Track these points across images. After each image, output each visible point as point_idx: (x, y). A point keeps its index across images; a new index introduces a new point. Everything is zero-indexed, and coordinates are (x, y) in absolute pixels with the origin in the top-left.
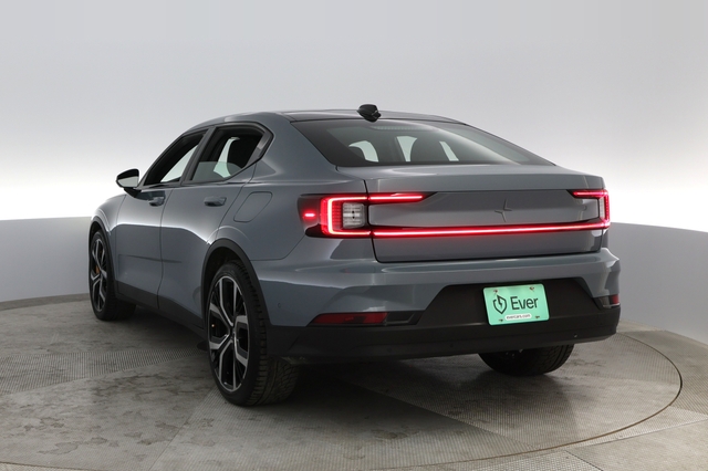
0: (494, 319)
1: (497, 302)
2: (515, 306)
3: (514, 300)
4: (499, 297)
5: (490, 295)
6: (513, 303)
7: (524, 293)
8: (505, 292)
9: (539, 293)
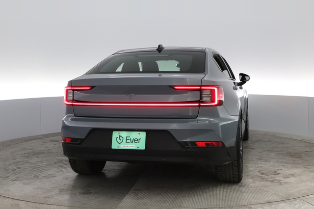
0: (115, 145)
1: (118, 139)
2: (128, 141)
3: (128, 138)
4: (120, 136)
5: (115, 135)
6: (127, 140)
7: (134, 135)
8: (124, 134)
9: (142, 136)
